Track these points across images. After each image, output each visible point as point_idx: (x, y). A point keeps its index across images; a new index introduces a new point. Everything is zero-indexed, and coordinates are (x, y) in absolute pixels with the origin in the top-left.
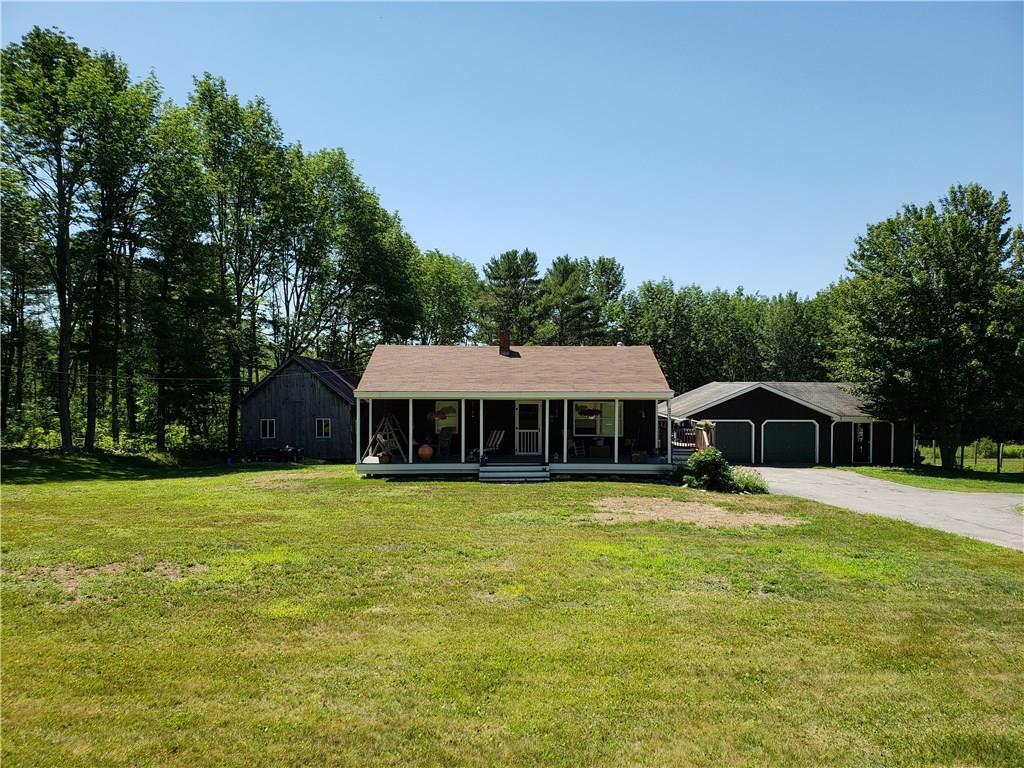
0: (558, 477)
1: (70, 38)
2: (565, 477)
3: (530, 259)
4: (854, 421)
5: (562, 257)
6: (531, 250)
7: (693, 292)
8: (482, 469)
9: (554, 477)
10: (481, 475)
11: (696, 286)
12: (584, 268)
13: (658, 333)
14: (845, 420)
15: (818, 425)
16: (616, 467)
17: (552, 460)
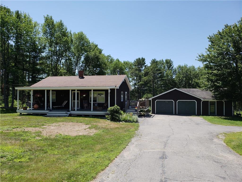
0: (72, 116)
1: (7, 7)
2: (75, 115)
3: (143, 60)
4: (210, 100)
5: (153, 59)
6: (143, 58)
7: (192, 67)
8: (49, 112)
9: (70, 115)
10: (47, 114)
11: (193, 66)
12: (161, 62)
13: (180, 79)
14: (205, 100)
15: (196, 102)
16: (92, 113)
17: (72, 110)
